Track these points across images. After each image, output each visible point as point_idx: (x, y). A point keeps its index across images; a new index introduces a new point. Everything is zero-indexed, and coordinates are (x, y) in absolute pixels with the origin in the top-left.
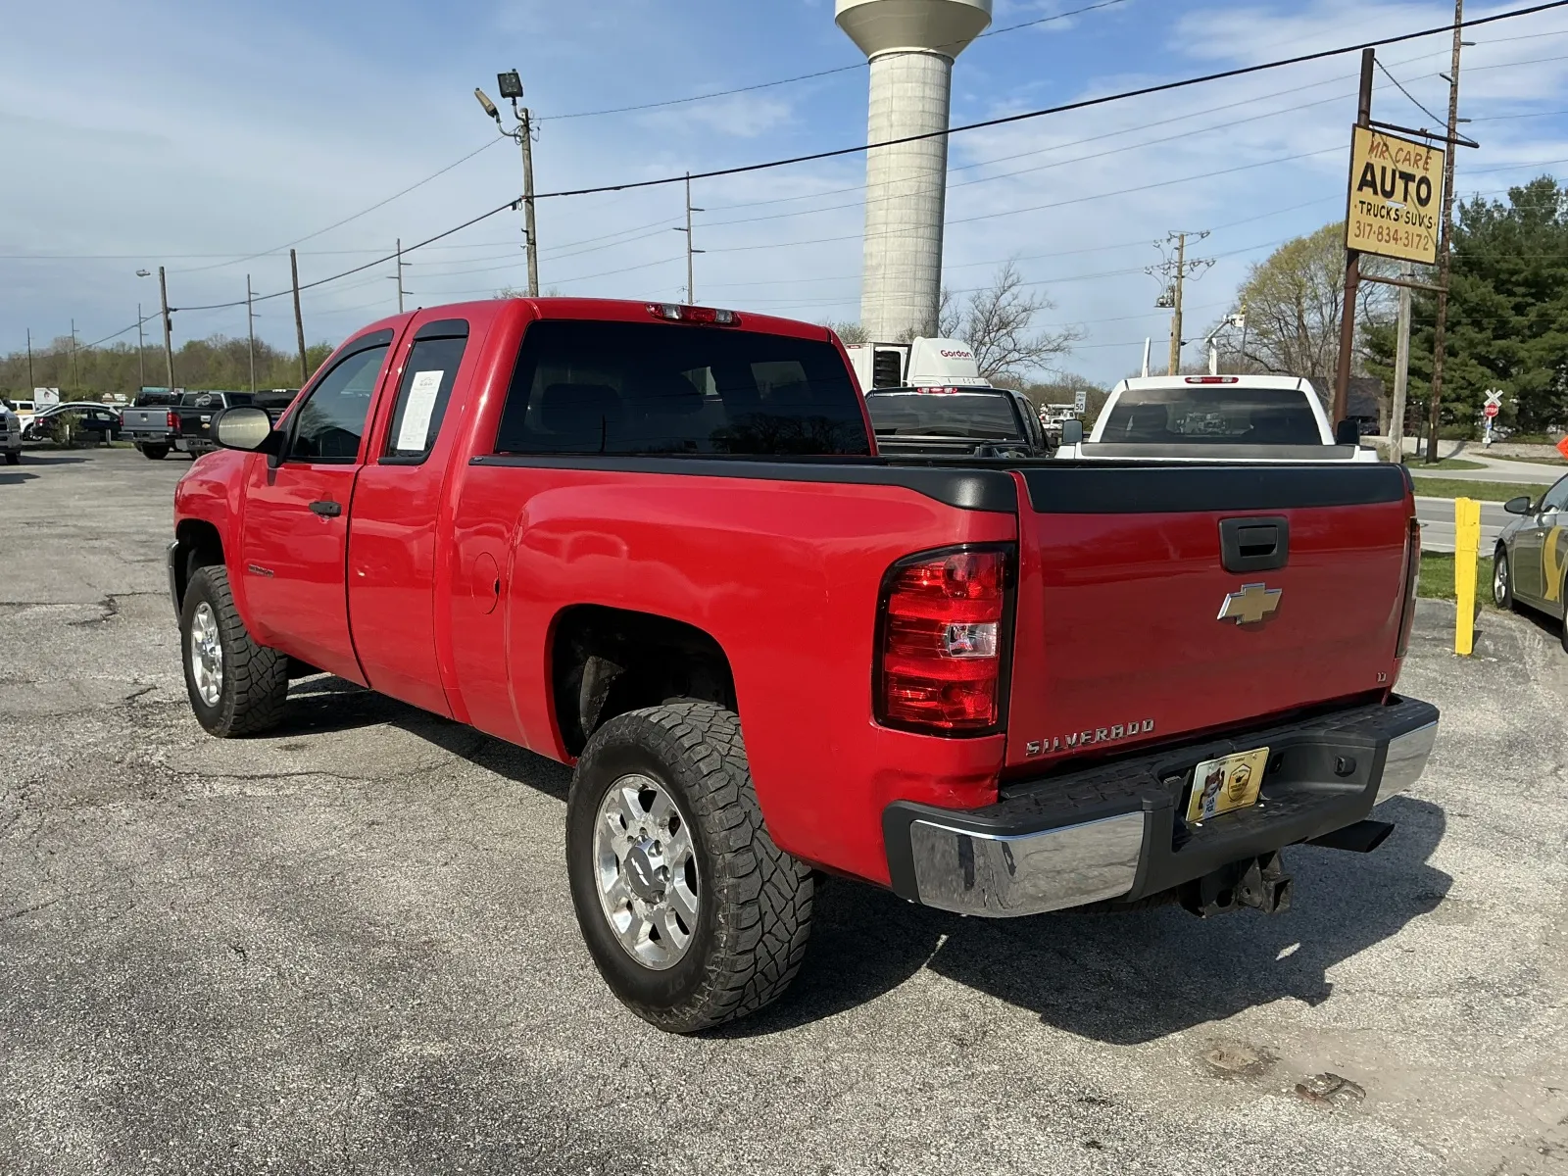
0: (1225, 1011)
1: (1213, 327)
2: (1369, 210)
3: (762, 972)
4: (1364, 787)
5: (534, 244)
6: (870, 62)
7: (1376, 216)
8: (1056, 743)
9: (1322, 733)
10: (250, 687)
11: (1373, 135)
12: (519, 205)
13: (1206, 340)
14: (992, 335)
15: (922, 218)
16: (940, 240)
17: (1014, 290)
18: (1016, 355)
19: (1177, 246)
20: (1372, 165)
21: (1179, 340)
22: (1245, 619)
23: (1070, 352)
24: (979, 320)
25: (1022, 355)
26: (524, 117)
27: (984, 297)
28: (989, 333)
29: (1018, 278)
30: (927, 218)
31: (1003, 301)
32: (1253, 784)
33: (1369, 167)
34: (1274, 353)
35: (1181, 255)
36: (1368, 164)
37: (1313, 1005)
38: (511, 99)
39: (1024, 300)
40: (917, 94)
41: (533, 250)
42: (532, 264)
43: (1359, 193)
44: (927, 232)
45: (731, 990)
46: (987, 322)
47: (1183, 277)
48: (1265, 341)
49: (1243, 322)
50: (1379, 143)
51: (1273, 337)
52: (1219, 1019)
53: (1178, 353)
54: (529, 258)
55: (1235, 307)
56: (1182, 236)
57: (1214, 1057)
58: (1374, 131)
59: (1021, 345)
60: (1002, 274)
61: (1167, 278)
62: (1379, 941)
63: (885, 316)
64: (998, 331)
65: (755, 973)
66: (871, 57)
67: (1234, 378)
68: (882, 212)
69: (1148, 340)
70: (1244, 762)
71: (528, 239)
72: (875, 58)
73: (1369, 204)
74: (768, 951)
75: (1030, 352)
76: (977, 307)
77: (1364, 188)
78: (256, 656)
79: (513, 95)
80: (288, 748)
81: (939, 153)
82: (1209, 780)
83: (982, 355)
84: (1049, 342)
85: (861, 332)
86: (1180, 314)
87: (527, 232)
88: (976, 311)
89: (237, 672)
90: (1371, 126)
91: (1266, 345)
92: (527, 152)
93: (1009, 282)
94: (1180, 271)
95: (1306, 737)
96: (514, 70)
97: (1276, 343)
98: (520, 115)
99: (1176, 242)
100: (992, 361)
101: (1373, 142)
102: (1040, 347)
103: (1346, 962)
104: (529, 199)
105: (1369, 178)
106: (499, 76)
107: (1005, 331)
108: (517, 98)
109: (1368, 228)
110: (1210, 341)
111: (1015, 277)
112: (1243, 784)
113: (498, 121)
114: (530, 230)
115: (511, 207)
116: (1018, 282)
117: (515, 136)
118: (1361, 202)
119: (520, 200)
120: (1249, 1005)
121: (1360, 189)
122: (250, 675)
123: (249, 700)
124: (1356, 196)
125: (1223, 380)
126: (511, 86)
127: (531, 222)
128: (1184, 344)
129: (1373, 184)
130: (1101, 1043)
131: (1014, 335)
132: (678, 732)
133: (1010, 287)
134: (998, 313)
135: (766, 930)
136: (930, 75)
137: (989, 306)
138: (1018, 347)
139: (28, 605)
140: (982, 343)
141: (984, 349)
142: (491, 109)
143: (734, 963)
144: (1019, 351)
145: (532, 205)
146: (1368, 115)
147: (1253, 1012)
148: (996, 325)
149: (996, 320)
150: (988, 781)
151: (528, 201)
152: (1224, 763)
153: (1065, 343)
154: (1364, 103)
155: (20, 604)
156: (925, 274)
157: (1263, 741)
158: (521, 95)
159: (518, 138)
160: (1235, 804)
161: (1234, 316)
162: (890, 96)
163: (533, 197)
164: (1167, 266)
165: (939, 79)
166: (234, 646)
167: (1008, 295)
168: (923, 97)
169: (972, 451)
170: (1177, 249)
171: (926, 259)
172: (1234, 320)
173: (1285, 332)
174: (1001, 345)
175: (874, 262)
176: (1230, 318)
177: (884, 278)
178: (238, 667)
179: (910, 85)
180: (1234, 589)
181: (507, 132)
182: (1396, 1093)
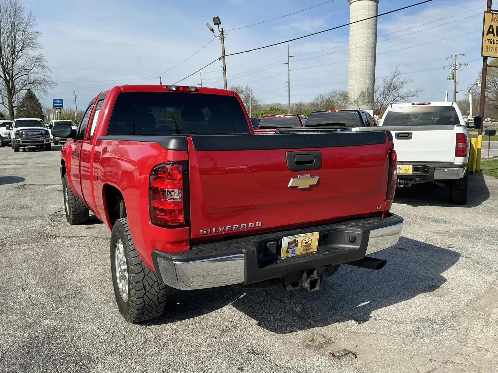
0: (325, 323)
1: (470, 86)
2: (491, 42)
3: (148, 305)
4: (359, 247)
5: (225, 71)
6: (350, 4)
7: (494, 44)
8: (214, 230)
9: (344, 227)
10: (76, 210)
11: (493, 15)
12: (221, 59)
13: (468, 91)
14: (391, 92)
15: (369, 54)
16: (375, 61)
17: (398, 76)
18: (399, 98)
19: (454, 59)
20: (493, 26)
21: (456, 91)
22: (300, 188)
23: (418, 97)
24: (386, 87)
25: (401, 98)
26: (222, 31)
27: (388, 79)
28: (390, 91)
29: (400, 72)
30: (371, 54)
31: (394, 80)
32: (314, 245)
33: (491, 26)
34: (492, 95)
35: (456, 62)
36: (490, 25)
37: (359, 323)
38: (217, 25)
39: (402, 79)
40: (366, 13)
41: (225, 73)
42: (225, 77)
43: (487, 36)
44: (370, 59)
45: (137, 310)
46: (389, 88)
47: (456, 70)
48: (489, 90)
49: (481, 84)
50: (495, 18)
51: (492, 89)
52: (321, 327)
53: (455, 96)
54: (224, 76)
55: (478, 79)
56: (456, 56)
57: (309, 340)
58: (493, 13)
59: (401, 94)
60: (394, 71)
61: (451, 70)
62: (401, 302)
63: (356, 87)
64: (392, 90)
65: (145, 305)
66: (350, 2)
67: (429, 103)
68: (355, 53)
69: (447, 91)
70: (307, 237)
71: (224, 70)
72: (352, 3)
73: (491, 40)
74: (149, 298)
75: (404, 97)
76: (385, 83)
77: (489, 34)
78: (77, 200)
79: (218, 24)
80: (87, 228)
81: (374, 32)
82: (290, 243)
83: (387, 99)
84: (411, 94)
85: (346, 93)
86: (456, 82)
87: (223, 67)
88: (385, 84)
89: (72, 205)
90: (492, 12)
91: (489, 92)
92: (223, 42)
93: (397, 74)
94: (455, 68)
95: (337, 228)
96: (218, 16)
97: (493, 91)
98: (220, 30)
99: (454, 58)
100: (391, 100)
101: (493, 17)
102: (407, 95)
103: (383, 309)
104: (224, 57)
105: (491, 30)
106: (213, 18)
107: (395, 90)
108: (219, 25)
109: (491, 49)
110: (469, 91)
111: (398, 72)
112: (309, 245)
113: (214, 33)
114: (224, 66)
115: (218, 60)
116: (400, 73)
117: (219, 37)
118: (488, 39)
119: (221, 57)
120: (336, 322)
121: (487, 34)
122: (76, 206)
123: (76, 214)
124: (486, 37)
125: (425, 104)
126: (217, 21)
127: (224, 64)
128: (457, 92)
129: (493, 33)
130: (273, 333)
131: (398, 92)
132: (125, 226)
133: (397, 75)
134: (393, 84)
135: (146, 291)
136: (370, 7)
137: (389, 82)
138: (400, 96)
139: (49, 185)
140: (387, 95)
141: (388, 97)
142: (211, 29)
143: (136, 301)
144: (400, 97)
145: (225, 58)
146: (491, 8)
147: (336, 325)
148: (392, 88)
149: (392, 87)
150: (185, 243)
151: (223, 57)
152: (297, 237)
153: (417, 94)
154: (489, 4)
155: (47, 185)
156: (370, 73)
157: (317, 230)
158: (220, 24)
159: (220, 38)
160: (306, 252)
161: (477, 82)
162: (357, 15)
163: (225, 56)
164: (451, 66)
165: (374, 8)
166: (70, 197)
167: (396, 78)
168: (369, 14)
169: (336, 131)
170: (454, 60)
171: (370, 68)
172: (477, 84)
173: (496, 87)
174: (394, 95)
175: (352, 70)
176: (476, 83)
177: (355, 75)
178: (72, 203)
179: (364, 11)
180: (295, 177)
181: (217, 36)
182: (369, 358)
